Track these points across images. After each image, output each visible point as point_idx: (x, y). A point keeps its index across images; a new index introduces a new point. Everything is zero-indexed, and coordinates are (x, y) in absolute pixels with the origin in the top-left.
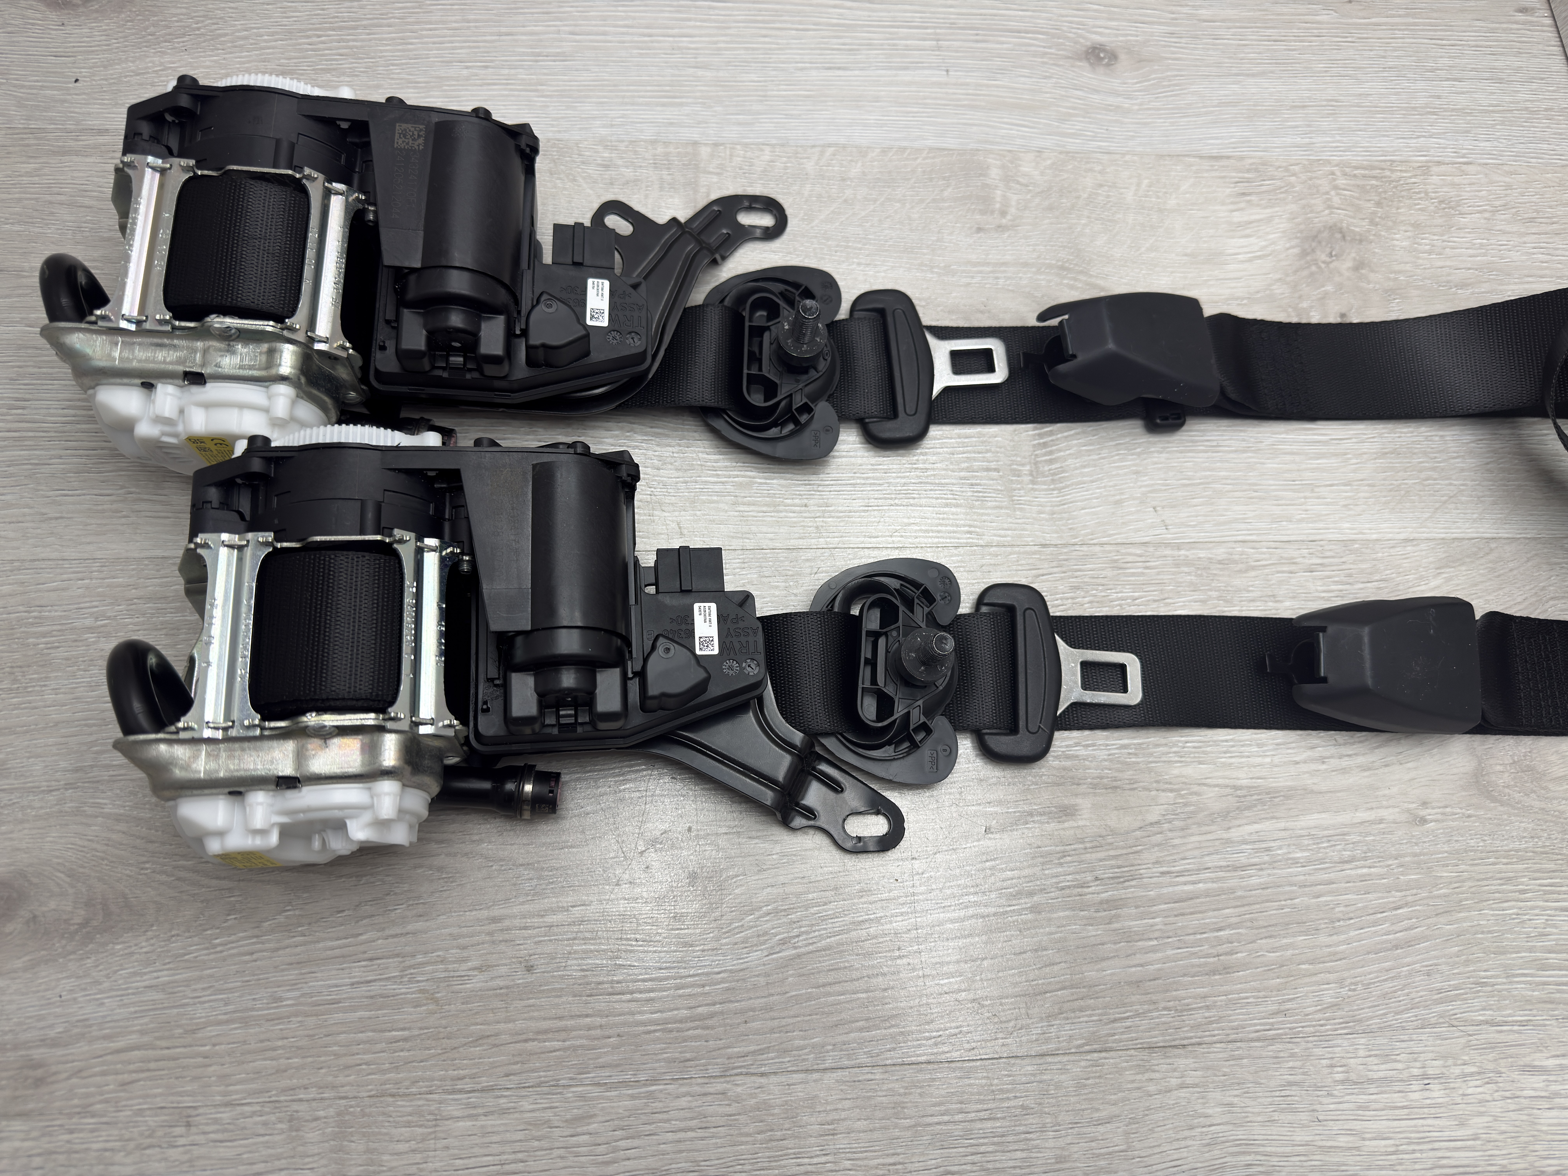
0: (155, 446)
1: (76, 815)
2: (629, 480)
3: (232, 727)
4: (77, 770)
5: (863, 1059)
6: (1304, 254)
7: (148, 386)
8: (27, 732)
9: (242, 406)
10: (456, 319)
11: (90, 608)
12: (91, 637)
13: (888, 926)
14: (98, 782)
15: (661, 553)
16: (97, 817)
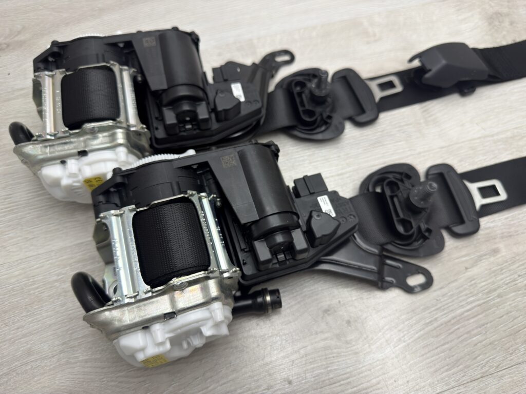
0: (70, 189)
1: (67, 364)
2: (276, 152)
3: (138, 295)
4: (63, 344)
5: (453, 384)
6: (490, 24)
7: (63, 162)
8: (38, 332)
9: (104, 161)
10: (186, 107)
11: (54, 272)
12: (57, 284)
13: (442, 320)
14: (73, 347)
15: (295, 181)
16: (76, 363)
